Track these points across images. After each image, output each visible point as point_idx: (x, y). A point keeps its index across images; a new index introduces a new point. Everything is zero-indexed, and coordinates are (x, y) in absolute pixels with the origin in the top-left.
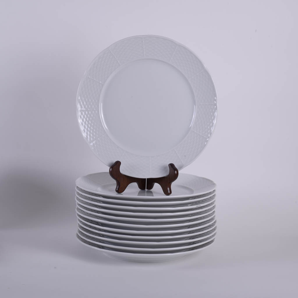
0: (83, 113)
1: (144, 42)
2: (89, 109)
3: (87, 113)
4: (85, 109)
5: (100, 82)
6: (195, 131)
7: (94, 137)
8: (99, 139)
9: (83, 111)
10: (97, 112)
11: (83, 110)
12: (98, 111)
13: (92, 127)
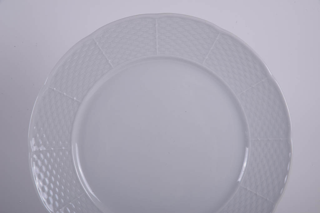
0: (42, 156)
1: (157, 25)
2: (52, 149)
3: (48, 155)
4: (45, 149)
5: (75, 98)
6: (248, 189)
7: (62, 201)
8: (70, 203)
9: (42, 152)
10: (67, 153)
11: (41, 150)
12: (70, 152)
13: (59, 182)
